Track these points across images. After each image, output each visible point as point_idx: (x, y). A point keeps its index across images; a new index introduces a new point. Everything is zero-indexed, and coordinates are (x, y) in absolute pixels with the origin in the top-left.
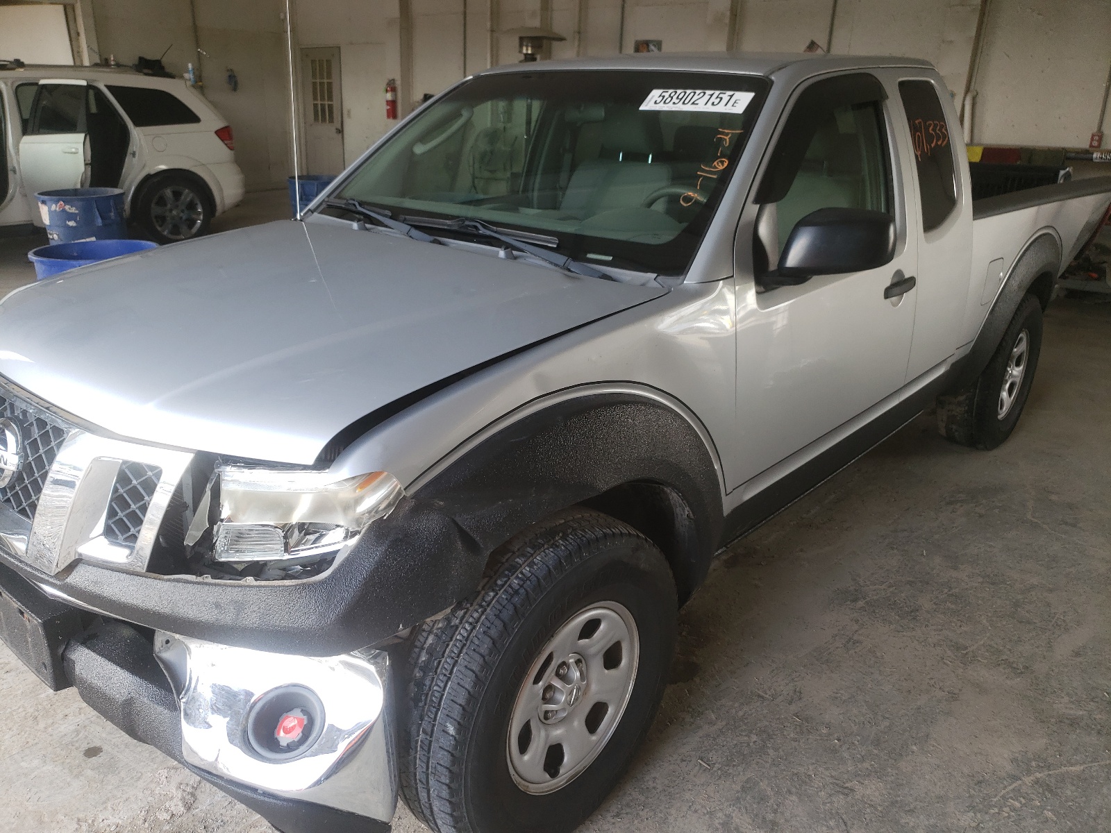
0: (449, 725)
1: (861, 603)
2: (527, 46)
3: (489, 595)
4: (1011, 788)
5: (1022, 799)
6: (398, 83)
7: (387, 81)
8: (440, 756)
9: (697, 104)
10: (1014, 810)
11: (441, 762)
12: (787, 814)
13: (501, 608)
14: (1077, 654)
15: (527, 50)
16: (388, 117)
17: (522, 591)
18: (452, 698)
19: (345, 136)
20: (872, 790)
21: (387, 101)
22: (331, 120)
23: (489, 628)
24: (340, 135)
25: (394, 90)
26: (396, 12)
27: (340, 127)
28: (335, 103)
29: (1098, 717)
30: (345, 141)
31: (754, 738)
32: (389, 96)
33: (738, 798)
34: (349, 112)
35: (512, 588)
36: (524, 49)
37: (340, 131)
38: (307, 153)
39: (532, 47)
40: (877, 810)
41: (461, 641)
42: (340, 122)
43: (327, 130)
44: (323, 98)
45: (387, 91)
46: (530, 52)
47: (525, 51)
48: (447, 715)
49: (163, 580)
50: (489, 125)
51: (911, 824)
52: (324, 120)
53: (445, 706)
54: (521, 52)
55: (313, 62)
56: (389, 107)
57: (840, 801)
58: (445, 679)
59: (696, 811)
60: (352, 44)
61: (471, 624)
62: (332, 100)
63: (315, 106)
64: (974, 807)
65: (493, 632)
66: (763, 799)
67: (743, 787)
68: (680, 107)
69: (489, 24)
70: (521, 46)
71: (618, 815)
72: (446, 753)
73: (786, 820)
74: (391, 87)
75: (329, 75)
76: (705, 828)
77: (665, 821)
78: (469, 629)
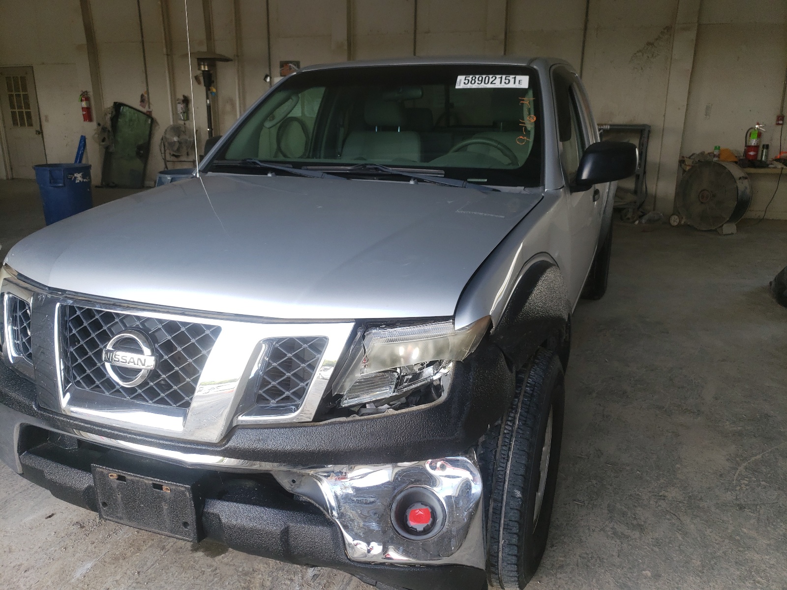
0: (516, 491)
1: (594, 395)
2: (204, 65)
3: (515, 401)
4: (737, 474)
5: (746, 479)
6: (91, 94)
7: (80, 93)
8: (511, 514)
9: (495, 84)
10: (746, 485)
11: (513, 519)
12: (643, 518)
13: (527, 407)
14: (716, 399)
15: (204, 68)
16: (85, 120)
17: (535, 394)
18: (514, 472)
19: (44, 136)
20: (673, 493)
21: (83, 108)
22: (31, 125)
23: (525, 421)
24: (40, 135)
25: (87, 99)
26: (84, 41)
27: (39, 129)
28: (33, 111)
29: (749, 428)
30: (45, 140)
31: (594, 482)
32: (84, 104)
33: (611, 517)
34: (46, 117)
35: (528, 393)
36: (202, 67)
37: (40, 132)
38: (8, 151)
39: (208, 65)
40: (684, 503)
41: (508, 433)
42: (39, 125)
43: (26, 133)
44: (20, 107)
45: (82, 101)
46: (207, 69)
47: (203, 69)
48: (513, 485)
49: (320, 426)
50: (172, 123)
51: (706, 506)
52: (23, 124)
53: (510, 479)
54: (199, 69)
55: (8, 78)
56: (84, 113)
57: (663, 504)
58: (505, 461)
59: (594, 531)
60: (43, 64)
61: (510, 421)
62: (29, 108)
63: (13, 114)
64: (728, 489)
65: (529, 422)
66: (624, 514)
67: (609, 510)
68: (483, 86)
69: (165, 50)
70: (199, 65)
71: (552, 546)
72: (516, 511)
73: (644, 522)
74: (85, 97)
75: (25, 89)
76: (606, 538)
77: (581, 541)
78: (511, 424)
